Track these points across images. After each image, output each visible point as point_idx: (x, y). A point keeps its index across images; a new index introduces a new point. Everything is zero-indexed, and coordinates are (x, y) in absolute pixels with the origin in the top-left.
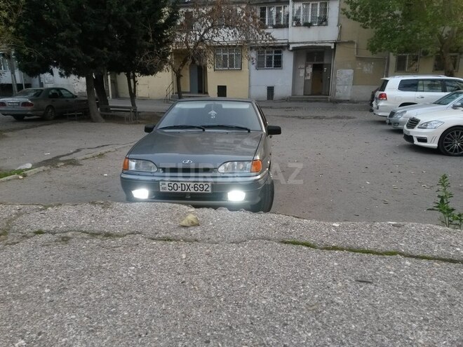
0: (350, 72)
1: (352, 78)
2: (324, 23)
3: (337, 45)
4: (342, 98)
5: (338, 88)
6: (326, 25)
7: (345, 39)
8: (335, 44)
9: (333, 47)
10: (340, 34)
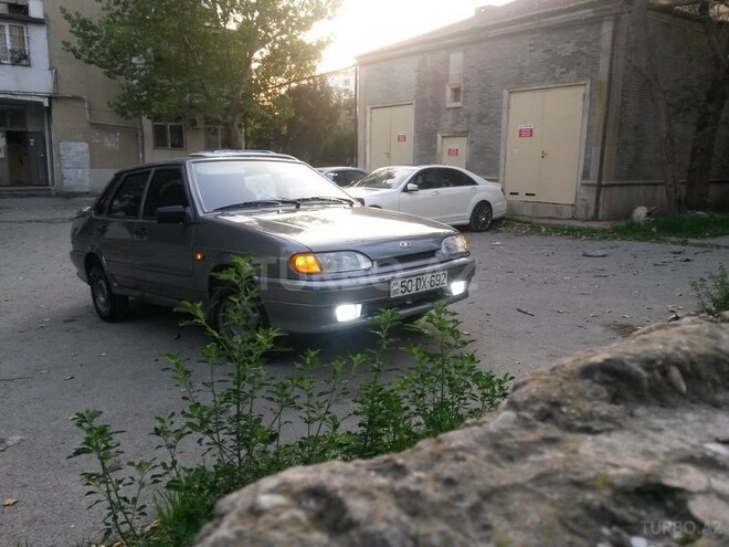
0: (83, 147)
1: (87, 156)
2: (24, 62)
3: (54, 102)
4: (77, 190)
5: (66, 173)
6: (29, 66)
7: (65, 92)
8: (50, 98)
9: (46, 104)
10: (56, 83)
